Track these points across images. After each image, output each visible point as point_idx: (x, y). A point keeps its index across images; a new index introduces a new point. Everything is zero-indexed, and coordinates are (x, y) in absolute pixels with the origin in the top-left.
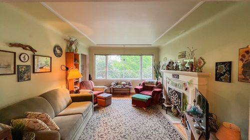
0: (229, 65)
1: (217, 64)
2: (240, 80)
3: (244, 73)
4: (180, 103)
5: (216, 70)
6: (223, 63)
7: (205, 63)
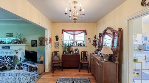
0: (36, 41)
1: (32, 41)
2: (39, 45)
3: (40, 43)
4: (13, 61)
5: (32, 43)
6: (34, 41)
7: (26, 40)
